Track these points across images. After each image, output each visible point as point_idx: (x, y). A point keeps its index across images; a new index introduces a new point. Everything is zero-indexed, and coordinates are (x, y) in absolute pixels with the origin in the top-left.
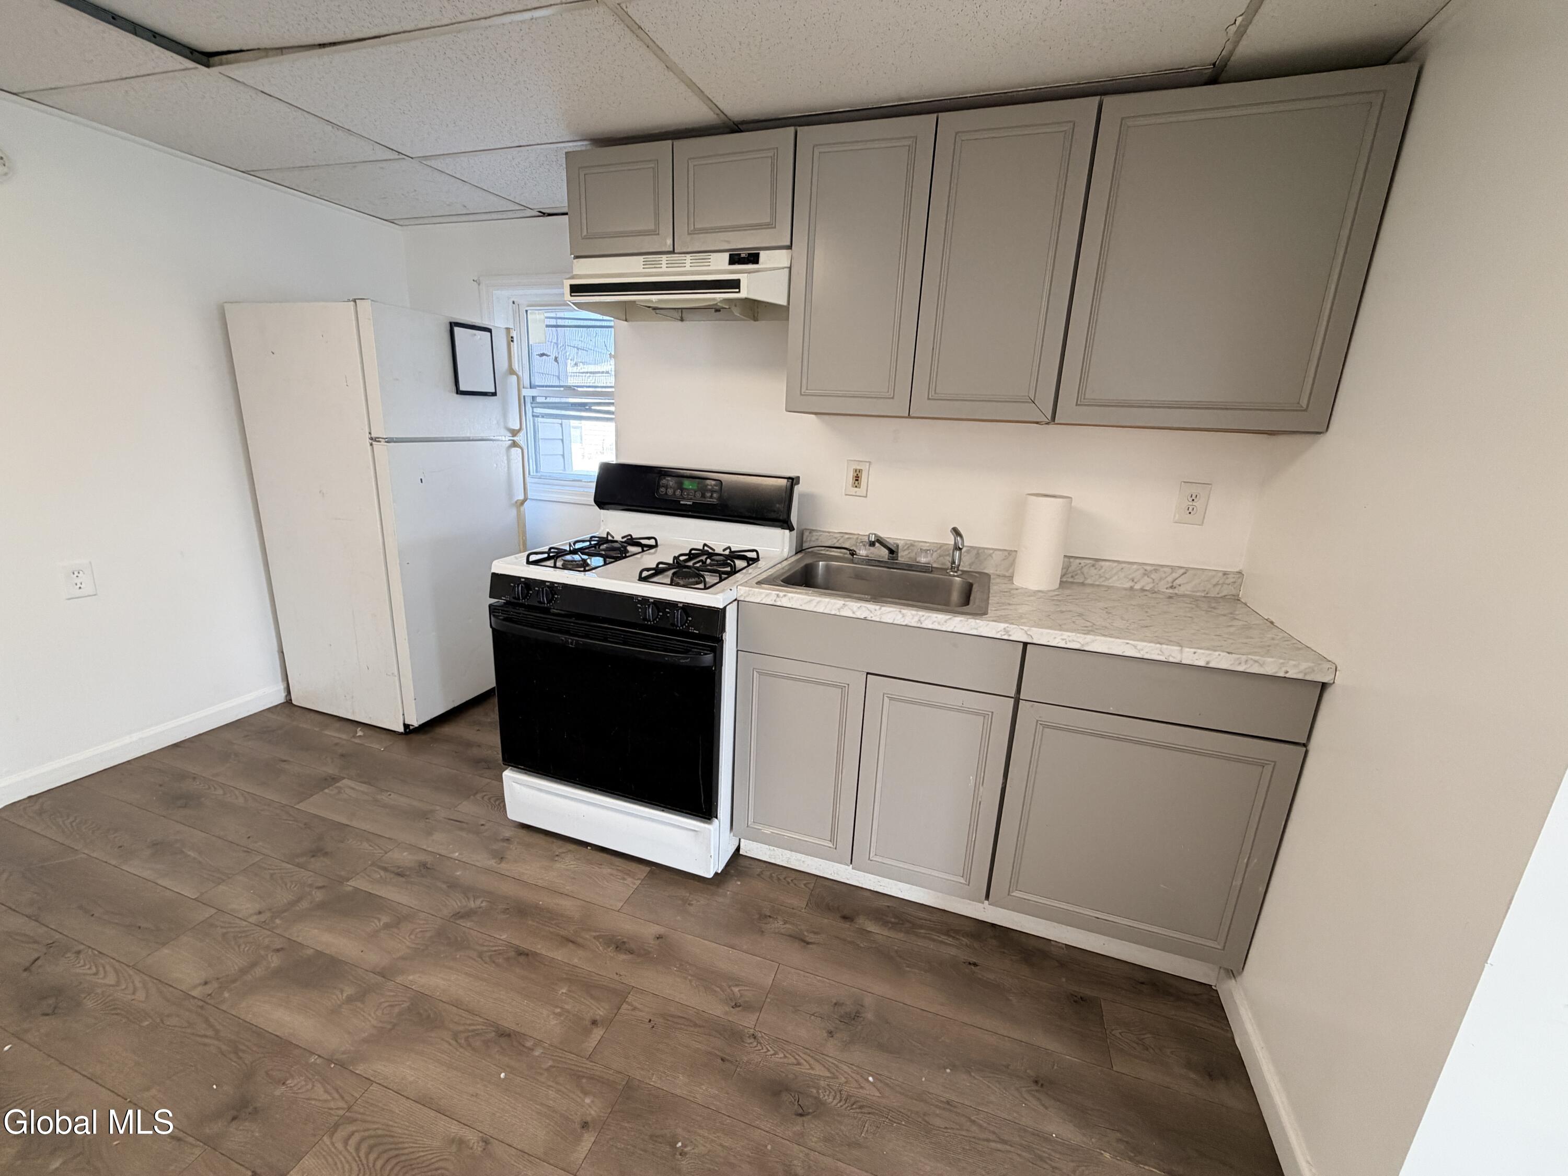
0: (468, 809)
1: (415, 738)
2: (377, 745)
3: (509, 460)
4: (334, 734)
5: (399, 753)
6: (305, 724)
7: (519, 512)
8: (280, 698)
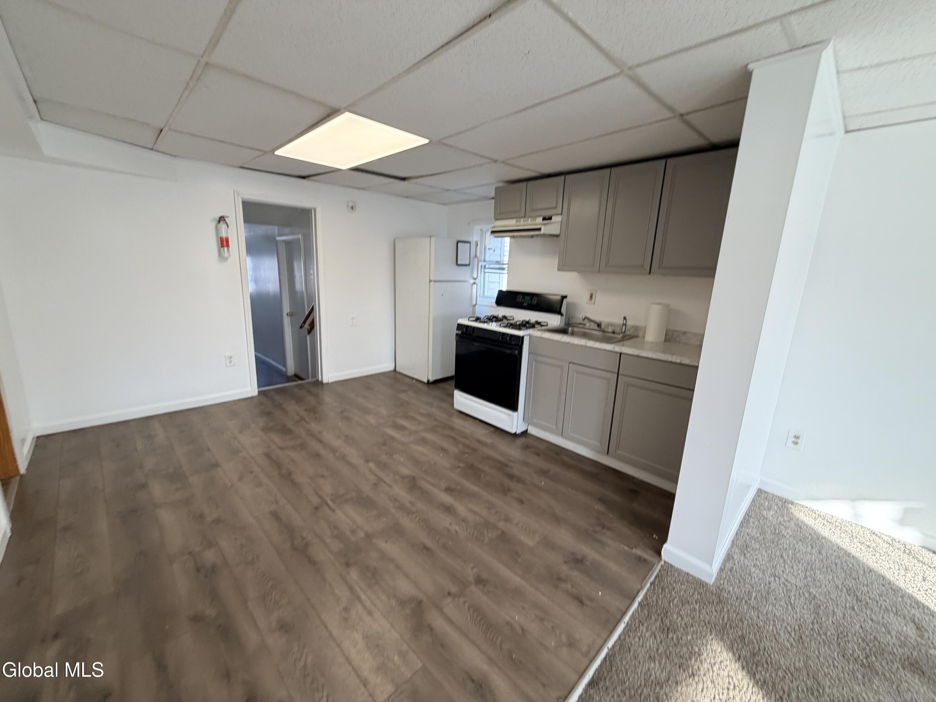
0: (443, 405)
1: (431, 386)
2: (420, 385)
3: (472, 289)
4: (407, 380)
5: (425, 388)
6: (399, 376)
7: (473, 308)
8: (392, 368)
